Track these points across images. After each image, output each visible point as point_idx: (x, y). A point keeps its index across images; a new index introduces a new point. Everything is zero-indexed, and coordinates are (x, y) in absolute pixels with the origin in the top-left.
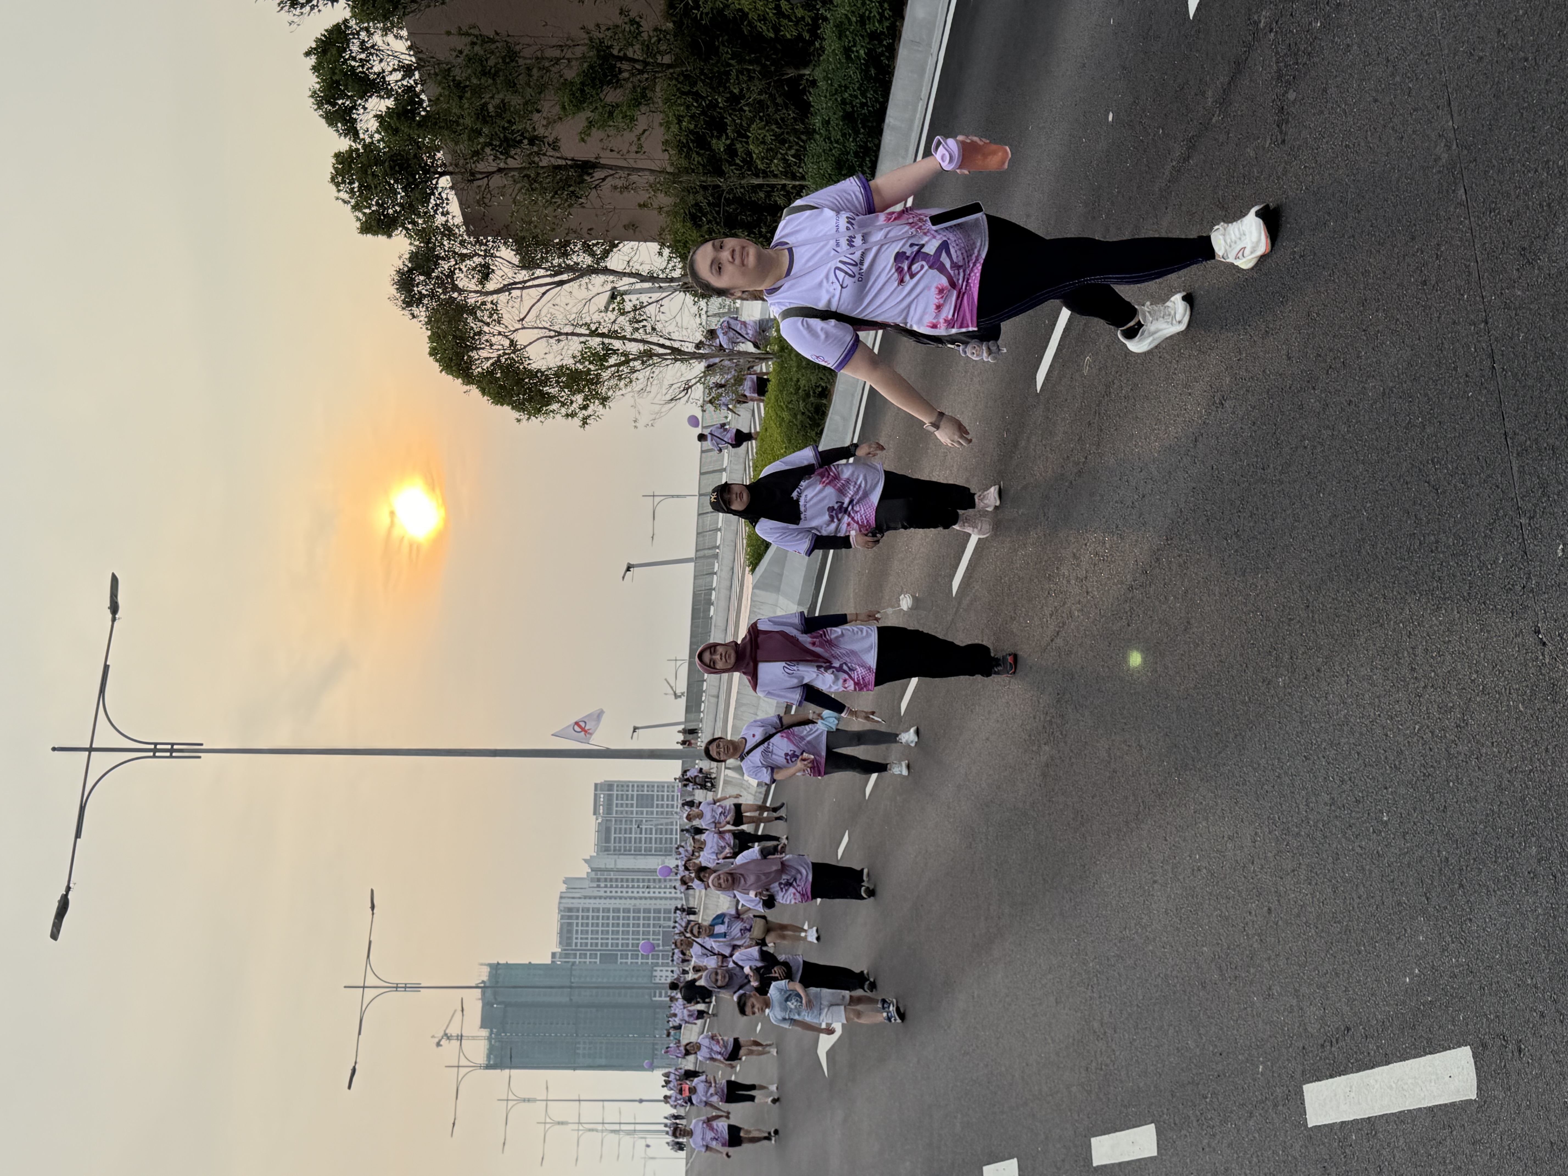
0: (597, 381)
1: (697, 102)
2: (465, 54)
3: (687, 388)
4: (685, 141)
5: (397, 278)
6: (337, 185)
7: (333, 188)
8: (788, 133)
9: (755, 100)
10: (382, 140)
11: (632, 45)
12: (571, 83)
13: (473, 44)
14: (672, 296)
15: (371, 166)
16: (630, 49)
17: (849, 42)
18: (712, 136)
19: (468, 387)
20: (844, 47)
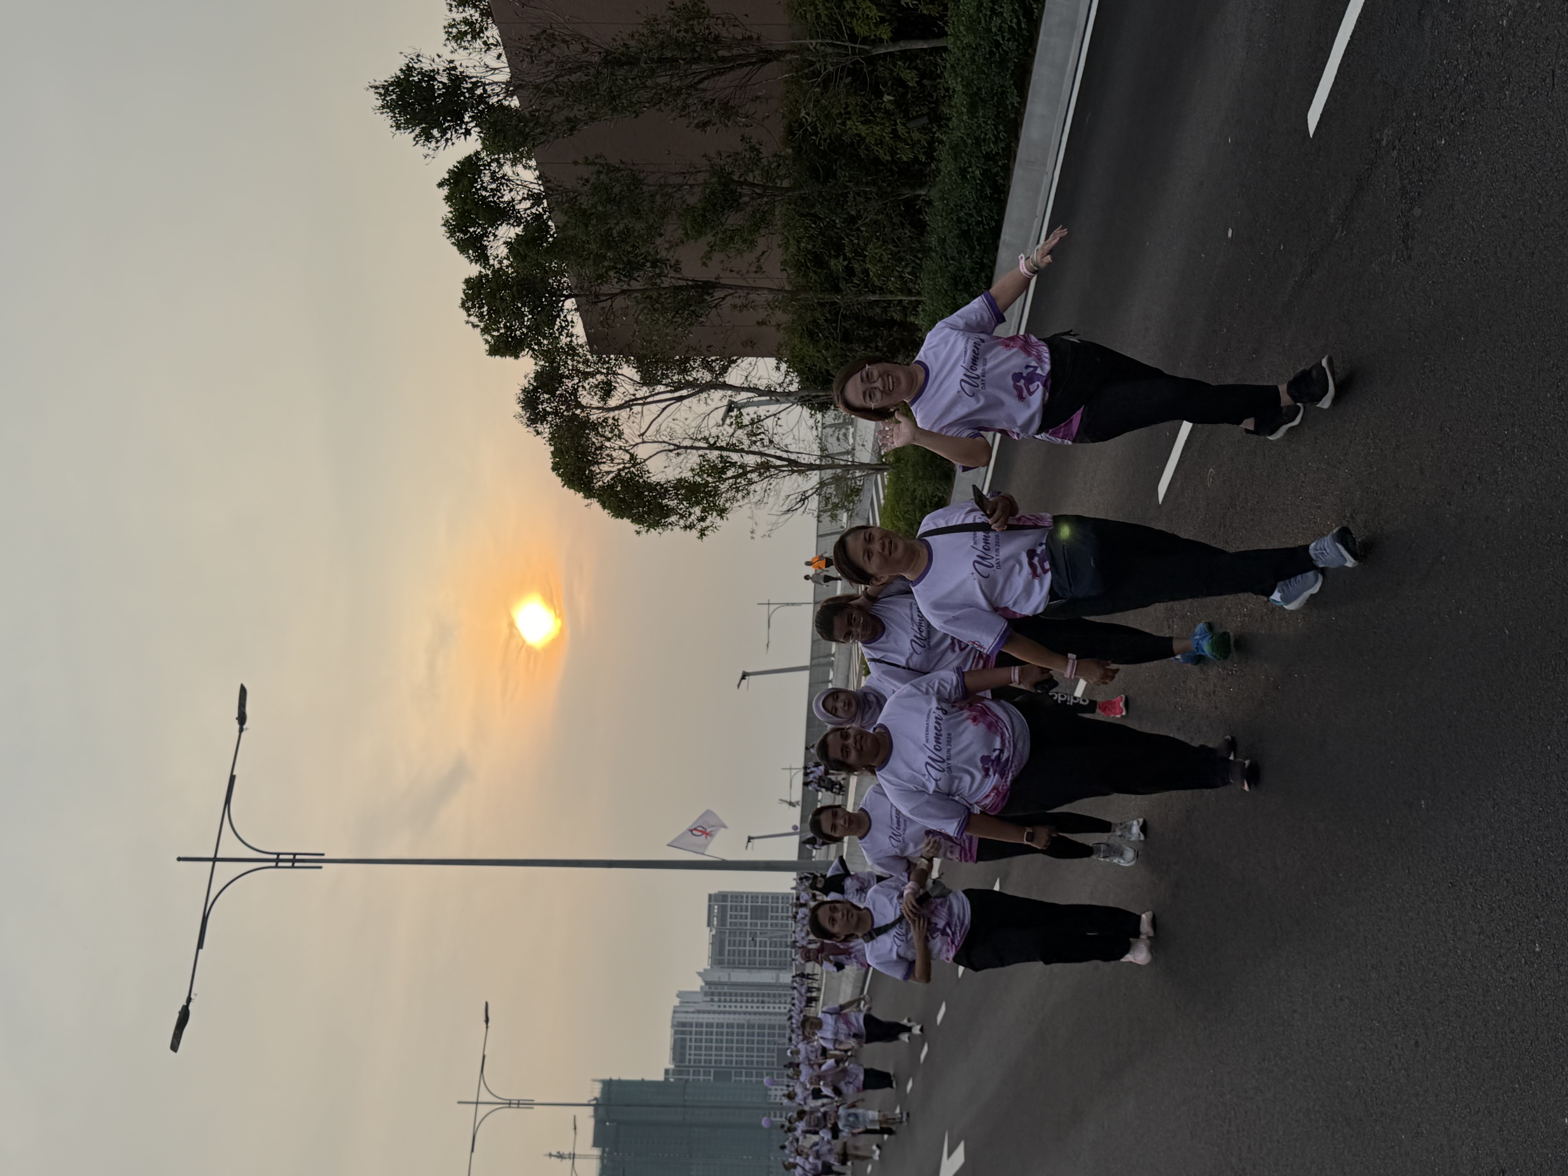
0: (716, 493)
1: (815, 223)
2: (591, 182)
3: (804, 499)
4: (803, 261)
5: (522, 396)
6: (468, 310)
7: (464, 313)
8: (904, 251)
9: (872, 220)
10: (511, 265)
11: (752, 171)
12: (693, 207)
13: (599, 172)
14: (789, 410)
15: (499, 291)
16: (751, 175)
17: (965, 163)
18: (830, 256)
19: (589, 501)
20: (960, 168)
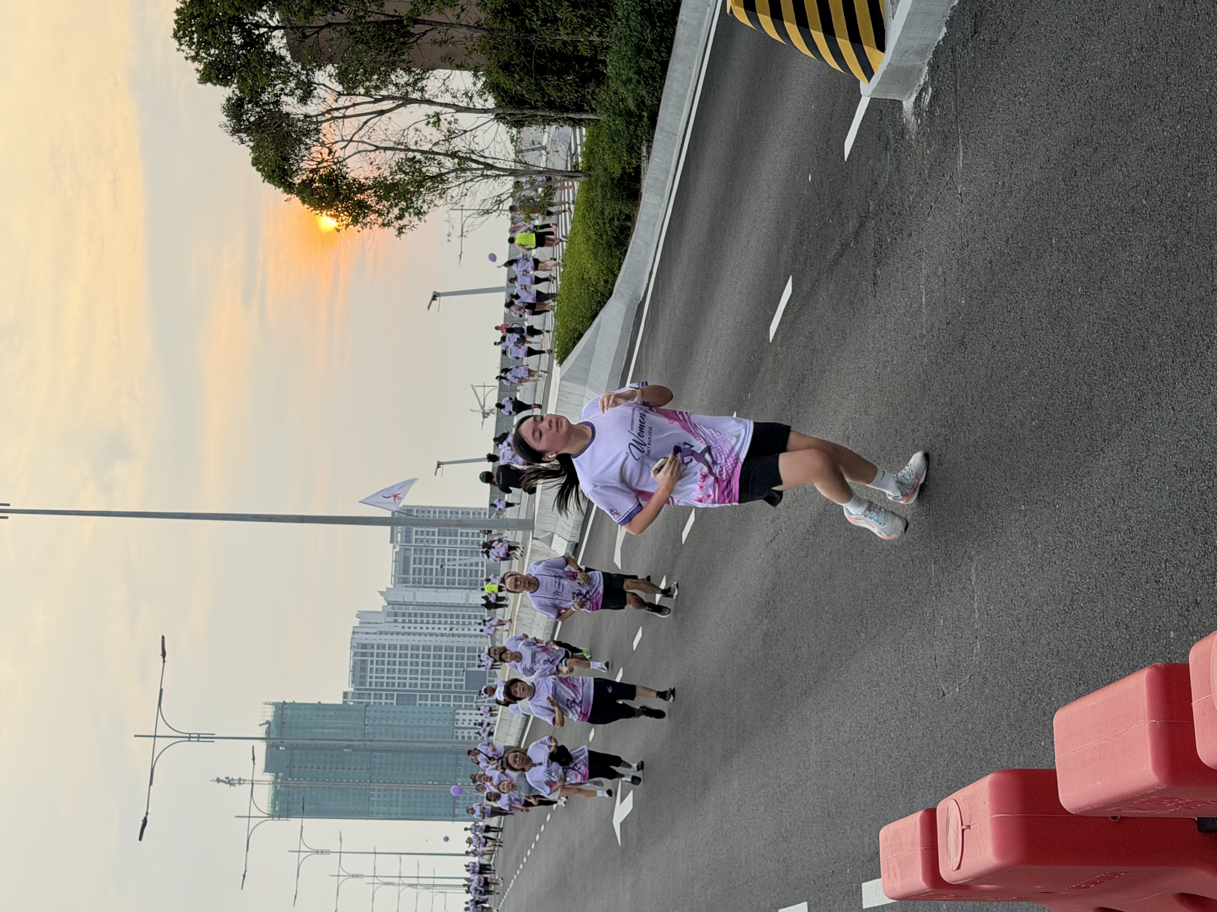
3: (499, 203)
4: (500, 8)
6: (179, 39)
7: (176, 43)
19: (289, 196)
